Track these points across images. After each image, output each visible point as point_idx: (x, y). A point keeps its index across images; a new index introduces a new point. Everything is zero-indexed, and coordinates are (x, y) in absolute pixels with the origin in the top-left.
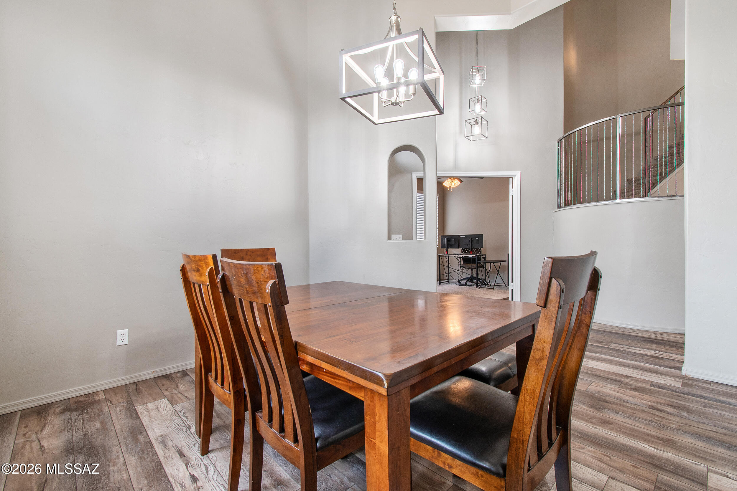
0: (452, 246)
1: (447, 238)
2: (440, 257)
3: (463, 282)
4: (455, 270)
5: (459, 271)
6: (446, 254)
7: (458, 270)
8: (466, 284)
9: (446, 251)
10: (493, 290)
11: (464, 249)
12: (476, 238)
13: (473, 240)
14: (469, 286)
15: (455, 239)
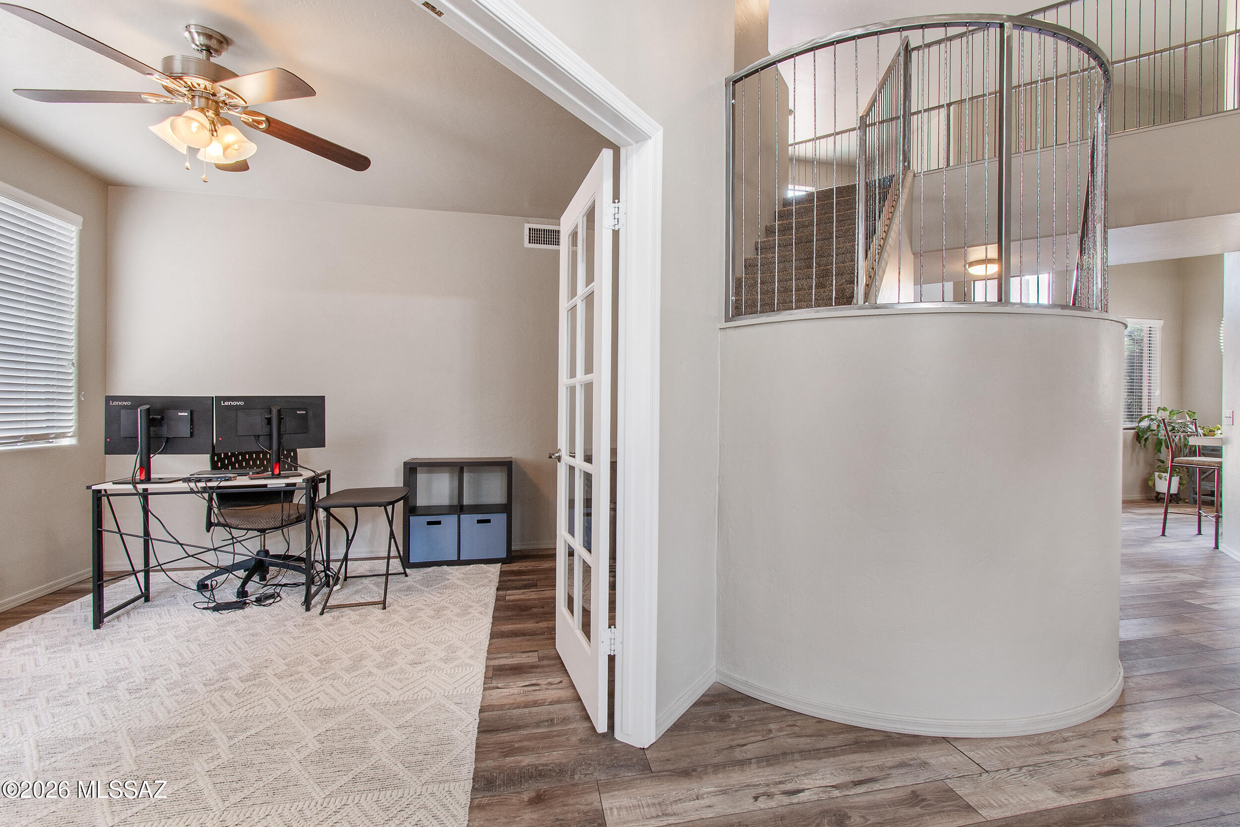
0: (171, 446)
1: (148, 410)
2: (105, 499)
3: (227, 592)
4: (191, 551)
5: (215, 549)
6: (142, 482)
7: (209, 550)
8: (241, 601)
9: (141, 468)
10: (384, 608)
11: (226, 454)
12: (298, 412)
13: (283, 418)
14: (264, 605)
15: (195, 414)
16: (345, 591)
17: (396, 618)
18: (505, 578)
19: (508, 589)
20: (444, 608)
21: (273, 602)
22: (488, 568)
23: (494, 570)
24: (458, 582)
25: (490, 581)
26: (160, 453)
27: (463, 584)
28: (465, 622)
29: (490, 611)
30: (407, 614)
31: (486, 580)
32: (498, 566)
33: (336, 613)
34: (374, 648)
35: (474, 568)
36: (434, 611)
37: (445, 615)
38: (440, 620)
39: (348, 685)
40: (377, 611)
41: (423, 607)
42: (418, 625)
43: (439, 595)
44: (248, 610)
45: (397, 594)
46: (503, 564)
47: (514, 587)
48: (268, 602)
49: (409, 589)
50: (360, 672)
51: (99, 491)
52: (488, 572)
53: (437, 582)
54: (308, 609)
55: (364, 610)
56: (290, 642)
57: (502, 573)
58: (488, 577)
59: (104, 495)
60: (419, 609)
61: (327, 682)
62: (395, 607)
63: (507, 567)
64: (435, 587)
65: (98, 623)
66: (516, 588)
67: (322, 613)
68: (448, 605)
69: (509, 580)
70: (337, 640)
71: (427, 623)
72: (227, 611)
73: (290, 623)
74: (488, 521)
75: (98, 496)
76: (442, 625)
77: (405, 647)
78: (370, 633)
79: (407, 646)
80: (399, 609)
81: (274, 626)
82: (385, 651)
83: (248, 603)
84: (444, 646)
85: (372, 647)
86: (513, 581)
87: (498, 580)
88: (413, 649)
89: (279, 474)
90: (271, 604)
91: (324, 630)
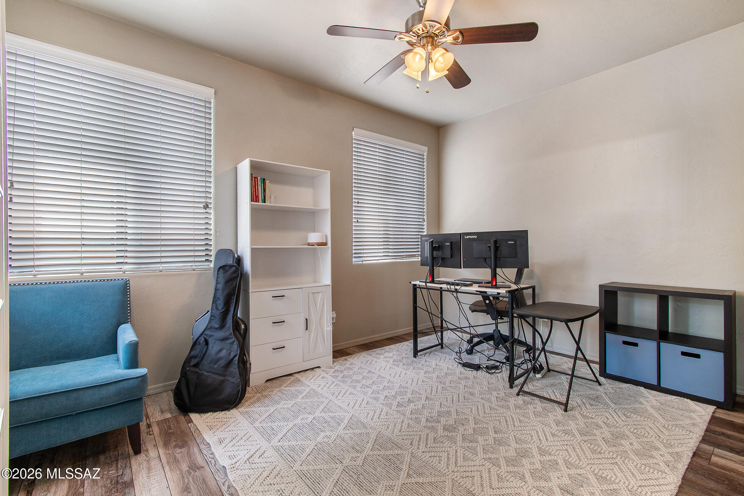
0: (444, 263)
1: (432, 242)
2: (418, 290)
6: (430, 282)
9: (430, 274)
10: (566, 411)
12: (509, 242)
13: (499, 247)
14: (489, 373)
15: (453, 244)
16: (545, 381)
17: (572, 426)
18: (717, 429)
19: (719, 446)
20: (623, 436)
21: (494, 373)
22: (695, 406)
23: (703, 413)
24: (651, 410)
25: (694, 425)
26: (439, 267)
27: (655, 414)
28: (643, 467)
29: (682, 467)
30: (583, 425)
31: (688, 421)
32: (711, 409)
33: (527, 398)
34: (539, 449)
35: (677, 400)
36: (612, 434)
37: (622, 445)
38: (614, 449)
39: (500, 478)
40: (559, 410)
41: (602, 424)
42: (589, 445)
43: (624, 418)
44: (479, 372)
45: (584, 400)
46: (718, 408)
47: (728, 447)
48: (493, 371)
49: (597, 399)
50: (516, 469)
51: (415, 285)
52: (694, 411)
53: (628, 402)
54: (511, 387)
55: (549, 405)
56: (486, 411)
57: (714, 420)
58: (691, 418)
59: (418, 288)
60: (599, 426)
61: (488, 465)
62: (576, 413)
63: (722, 414)
64: (623, 406)
65: (415, 355)
66: (732, 450)
67: (518, 394)
68: (630, 435)
69: (723, 434)
70: (516, 425)
71: (599, 446)
72: (469, 369)
73: (495, 394)
74: (698, 356)
75: (415, 287)
76: (615, 456)
77: (566, 464)
78: (543, 431)
79: (569, 465)
80: (579, 417)
81: (486, 392)
82: (548, 458)
83: (482, 368)
84: (605, 487)
85: (538, 447)
86: (729, 437)
87: (705, 427)
88: (573, 471)
89: (496, 285)
90: (493, 373)
91: (512, 410)
